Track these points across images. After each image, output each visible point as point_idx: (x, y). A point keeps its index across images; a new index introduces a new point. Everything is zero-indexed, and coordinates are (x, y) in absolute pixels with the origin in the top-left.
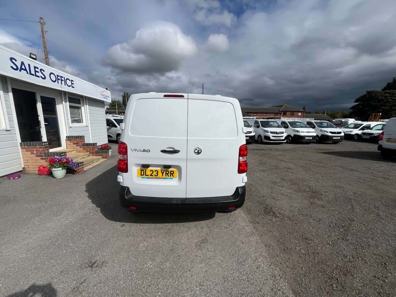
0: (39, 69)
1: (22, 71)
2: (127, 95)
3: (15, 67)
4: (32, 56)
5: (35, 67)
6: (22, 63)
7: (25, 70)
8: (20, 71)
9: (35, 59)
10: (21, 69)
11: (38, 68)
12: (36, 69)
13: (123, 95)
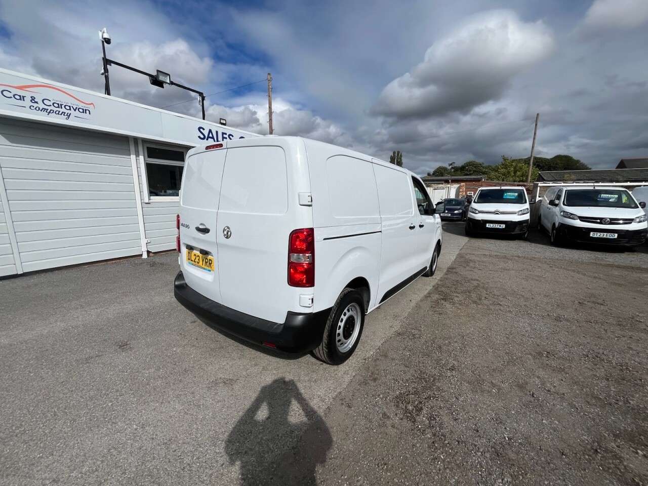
0: (228, 134)
1: (209, 139)
2: (398, 155)
3: (202, 137)
4: (222, 121)
5: (223, 134)
6: (210, 131)
7: (213, 138)
8: (207, 139)
9: (224, 124)
10: (209, 137)
11: (226, 134)
12: (225, 136)
13: (391, 156)
